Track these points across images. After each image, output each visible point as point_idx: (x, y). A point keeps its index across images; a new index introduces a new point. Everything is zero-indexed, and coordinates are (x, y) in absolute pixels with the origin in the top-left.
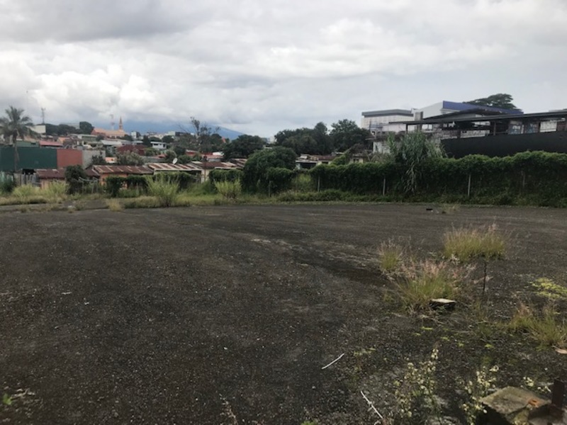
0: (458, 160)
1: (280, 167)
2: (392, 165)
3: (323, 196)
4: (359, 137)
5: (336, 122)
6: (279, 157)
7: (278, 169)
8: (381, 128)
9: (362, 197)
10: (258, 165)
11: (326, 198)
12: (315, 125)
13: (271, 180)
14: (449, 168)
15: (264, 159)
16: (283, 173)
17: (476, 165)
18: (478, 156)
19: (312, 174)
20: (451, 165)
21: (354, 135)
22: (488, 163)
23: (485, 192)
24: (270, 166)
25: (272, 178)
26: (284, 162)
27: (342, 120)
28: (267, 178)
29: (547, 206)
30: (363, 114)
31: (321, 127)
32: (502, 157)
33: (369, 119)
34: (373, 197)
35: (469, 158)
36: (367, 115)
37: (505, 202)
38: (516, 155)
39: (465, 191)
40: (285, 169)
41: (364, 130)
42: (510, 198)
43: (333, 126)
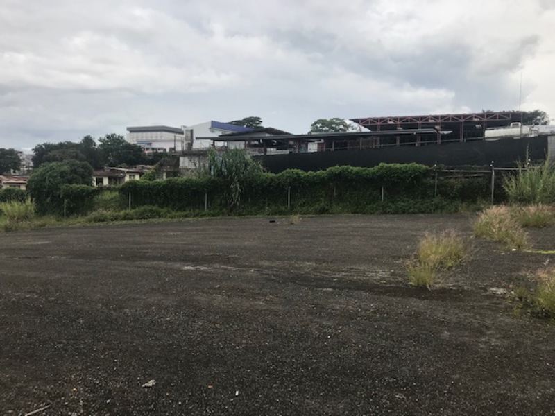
0: (278, 175)
1: (77, 183)
2: (214, 181)
3: (141, 215)
4: (130, 153)
5: (104, 136)
6: (74, 171)
7: (74, 185)
8: (150, 144)
9: (185, 213)
10: (48, 182)
11: (145, 216)
12: (82, 138)
13: (67, 198)
14: (271, 183)
15: (55, 175)
16: (83, 190)
17: (295, 179)
18: (296, 170)
19: (122, 190)
20: (272, 179)
21: (124, 151)
22: (305, 177)
23: (304, 203)
24: (64, 183)
25: (67, 195)
26: (81, 179)
27: (110, 134)
28: (61, 196)
29: (357, 213)
30: (128, 129)
31: (88, 140)
32: (316, 171)
33: (135, 134)
34: (196, 213)
35: (288, 172)
36: (132, 130)
37: (323, 211)
38: (328, 170)
39: (285, 203)
40: (83, 186)
41: (135, 146)
42: (327, 207)
43: (100, 141)
